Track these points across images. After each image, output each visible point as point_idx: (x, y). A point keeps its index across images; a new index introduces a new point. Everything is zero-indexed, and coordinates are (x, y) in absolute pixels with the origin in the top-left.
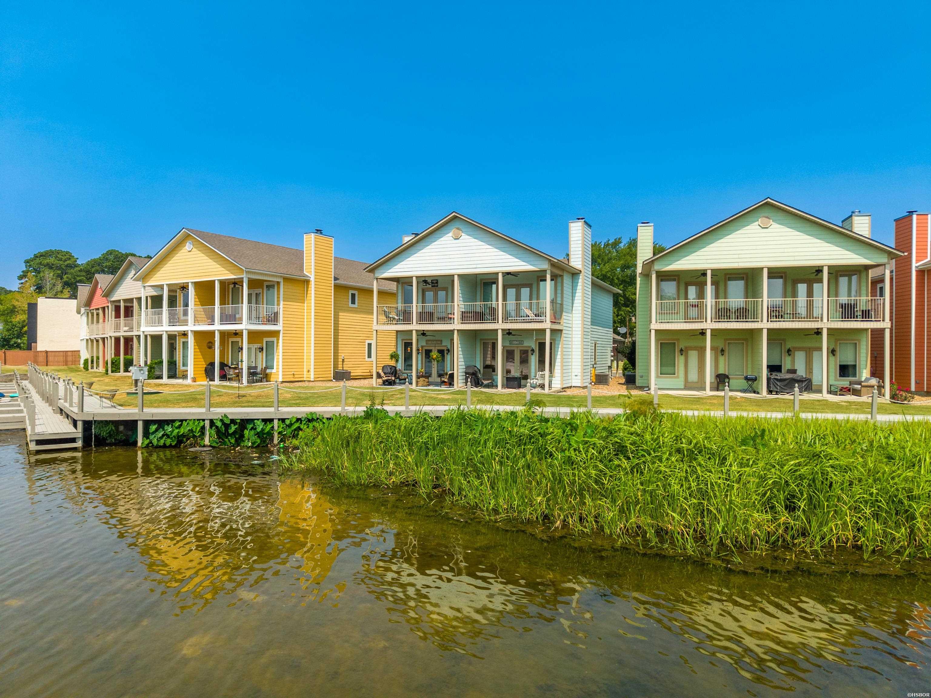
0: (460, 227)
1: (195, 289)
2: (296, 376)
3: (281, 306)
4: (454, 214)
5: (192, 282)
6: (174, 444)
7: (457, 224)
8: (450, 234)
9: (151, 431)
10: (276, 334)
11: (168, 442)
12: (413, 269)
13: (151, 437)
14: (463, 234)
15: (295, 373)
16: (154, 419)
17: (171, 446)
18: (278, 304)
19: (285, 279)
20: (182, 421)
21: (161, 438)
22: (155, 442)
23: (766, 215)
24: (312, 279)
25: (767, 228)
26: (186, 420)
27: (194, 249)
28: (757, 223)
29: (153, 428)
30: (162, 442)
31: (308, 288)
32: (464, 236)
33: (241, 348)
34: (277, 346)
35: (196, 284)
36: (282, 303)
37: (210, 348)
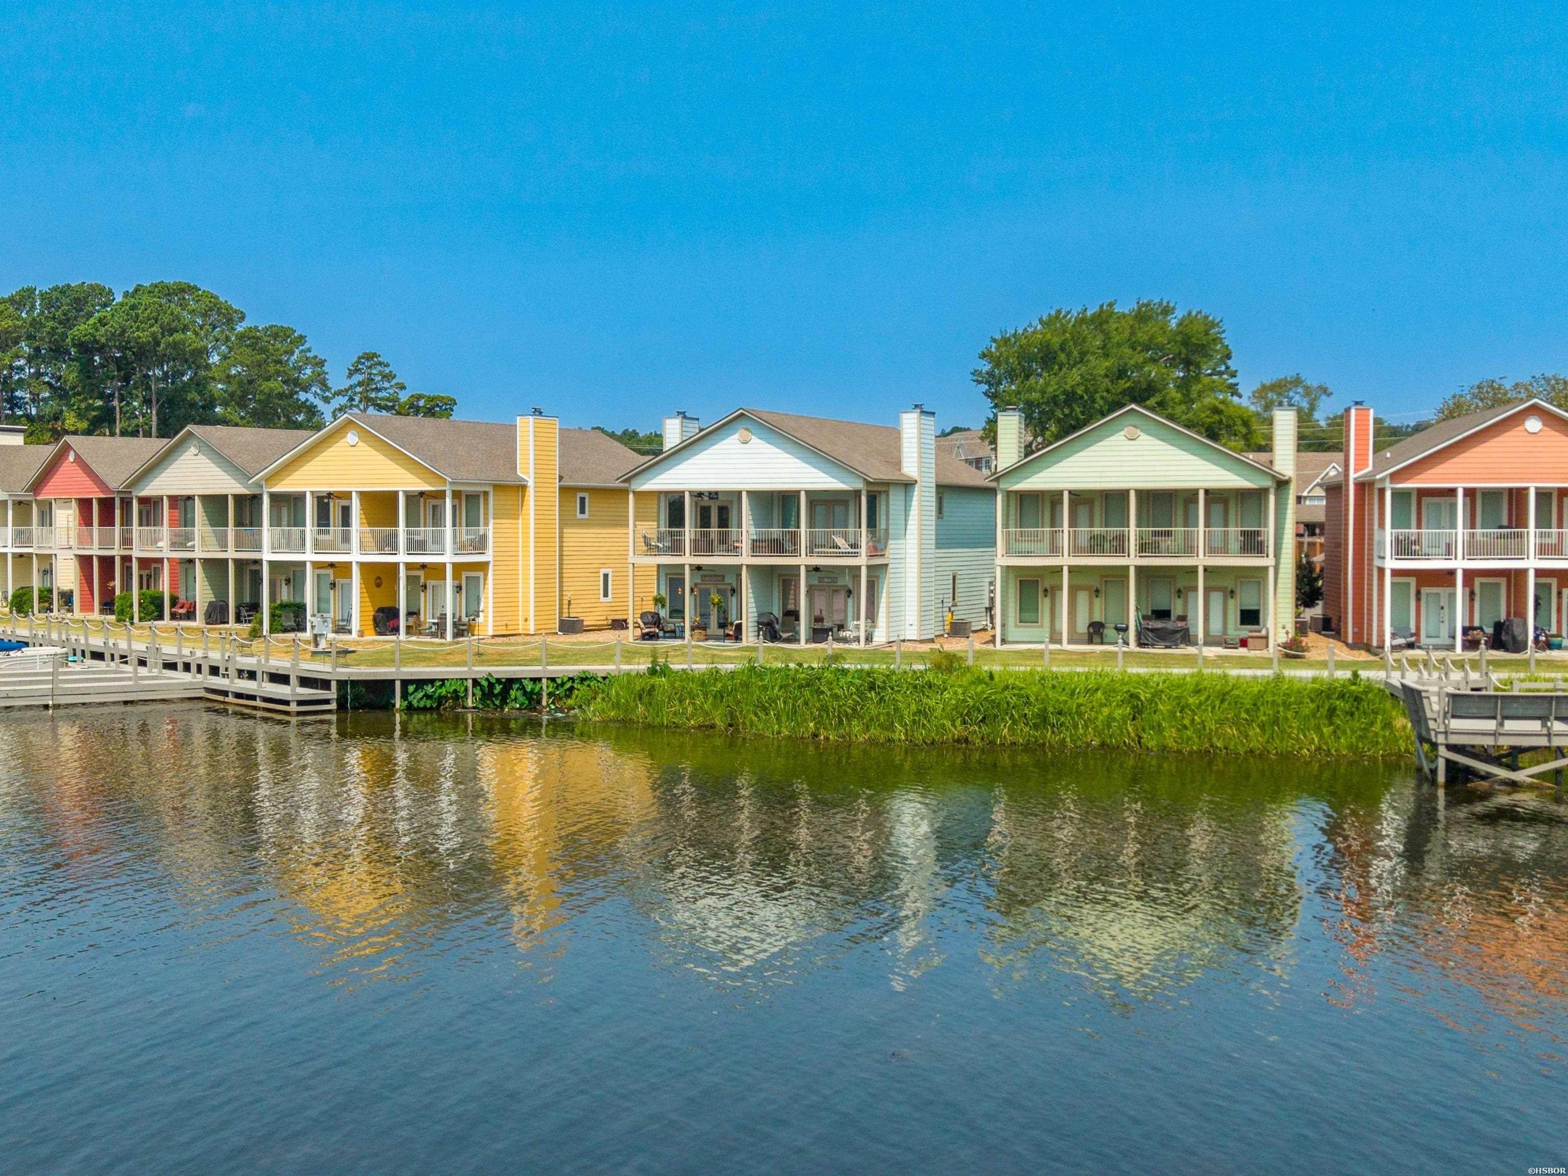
0: (750, 427)
1: (361, 500)
2: (511, 627)
3: (491, 526)
4: (740, 411)
5: (357, 492)
6: (434, 706)
7: (745, 424)
8: (736, 436)
9: (410, 691)
10: (483, 566)
11: (429, 703)
12: (685, 482)
13: (411, 698)
14: (752, 438)
15: (508, 624)
16: (413, 678)
17: (431, 708)
18: (486, 524)
19: (495, 487)
20: (443, 681)
21: (421, 699)
22: (415, 704)
23: (1131, 424)
24: (531, 483)
25: (1134, 439)
26: (448, 680)
27: (361, 444)
28: (1122, 433)
29: (412, 688)
30: (422, 704)
31: (522, 497)
32: (755, 440)
33: (425, 587)
34: (485, 584)
35: (363, 495)
36: (491, 521)
37: (378, 585)
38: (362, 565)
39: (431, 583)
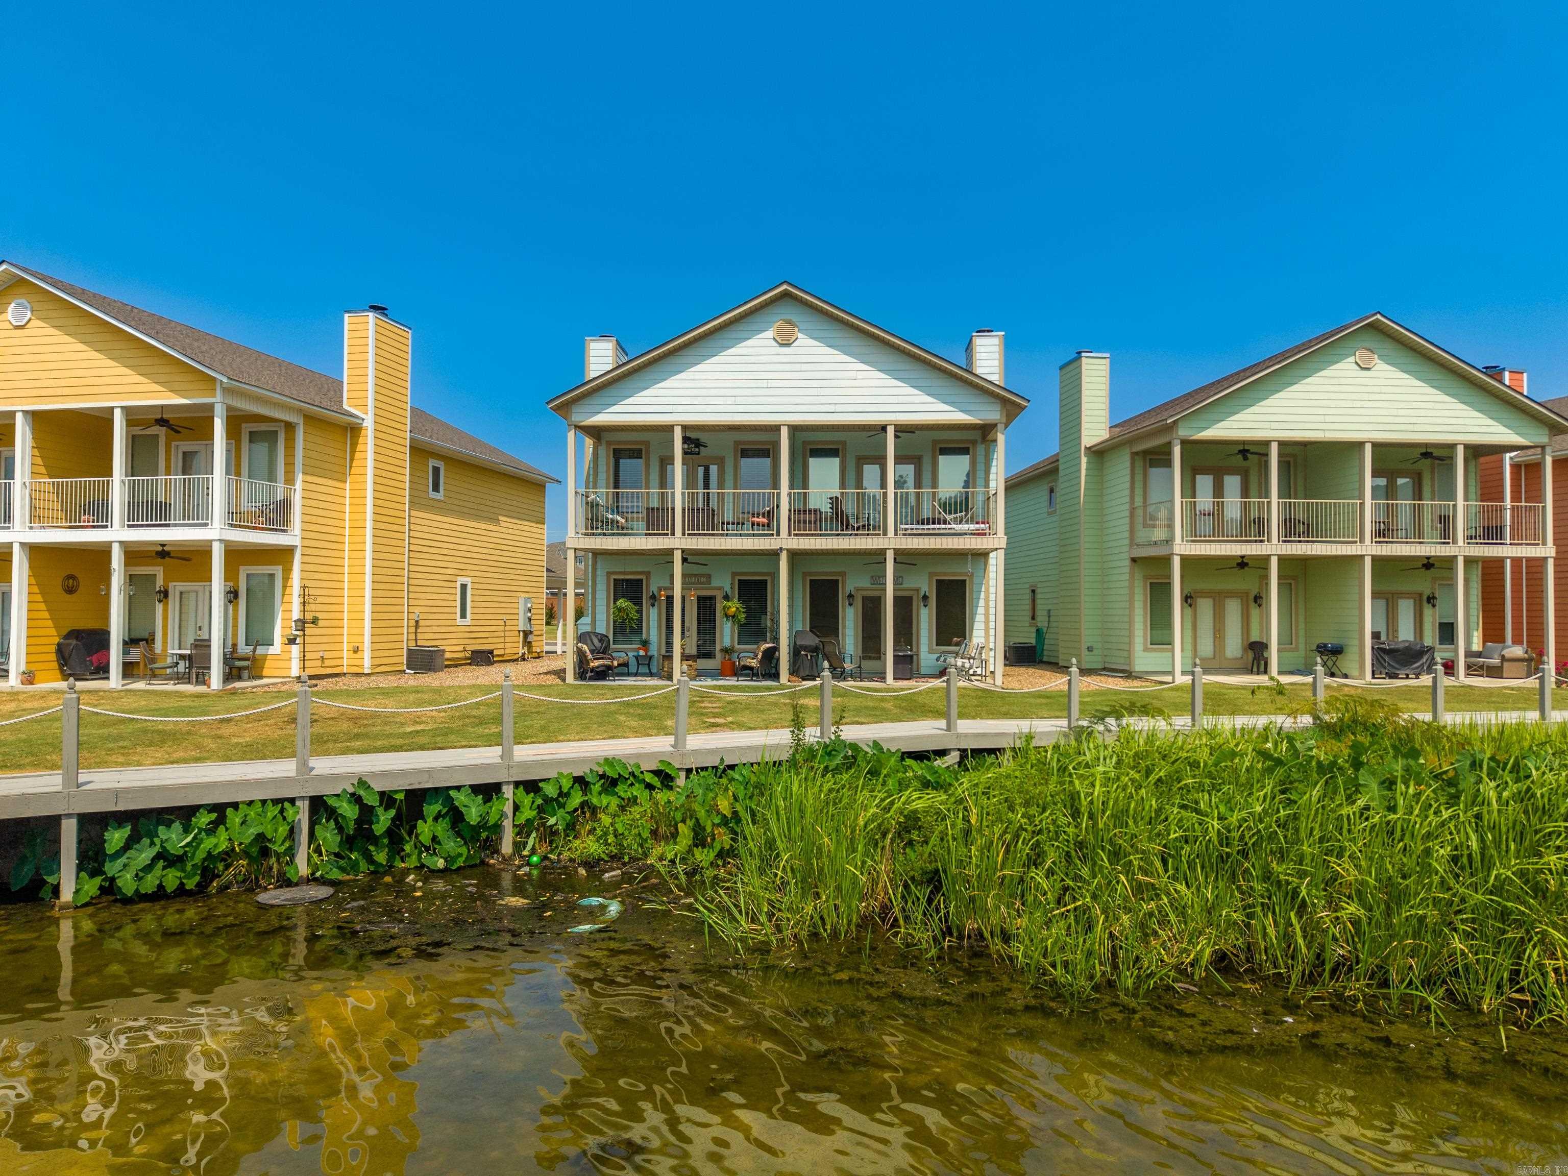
0: (794, 318)
1: (34, 431)
2: (327, 663)
3: (299, 485)
4: (785, 287)
5: (25, 412)
6: (190, 884)
7: (788, 311)
8: (769, 334)
9: (111, 848)
10: (283, 555)
11: (172, 878)
12: (676, 409)
13: (111, 869)
14: (800, 335)
15: (326, 655)
16: (121, 807)
17: (181, 891)
18: (290, 480)
19: (311, 419)
20: (220, 809)
21: (148, 868)
22: (127, 883)
23: (1367, 345)
24: (369, 423)
25: (1368, 369)
26: (235, 806)
27: (35, 323)
28: (1352, 359)
29: (116, 838)
30: (150, 884)
31: (354, 445)
32: (805, 340)
33: (165, 594)
34: (285, 587)
35: (36, 417)
36: (300, 478)
37: (70, 591)
38: (35, 551)
39: (176, 588)
